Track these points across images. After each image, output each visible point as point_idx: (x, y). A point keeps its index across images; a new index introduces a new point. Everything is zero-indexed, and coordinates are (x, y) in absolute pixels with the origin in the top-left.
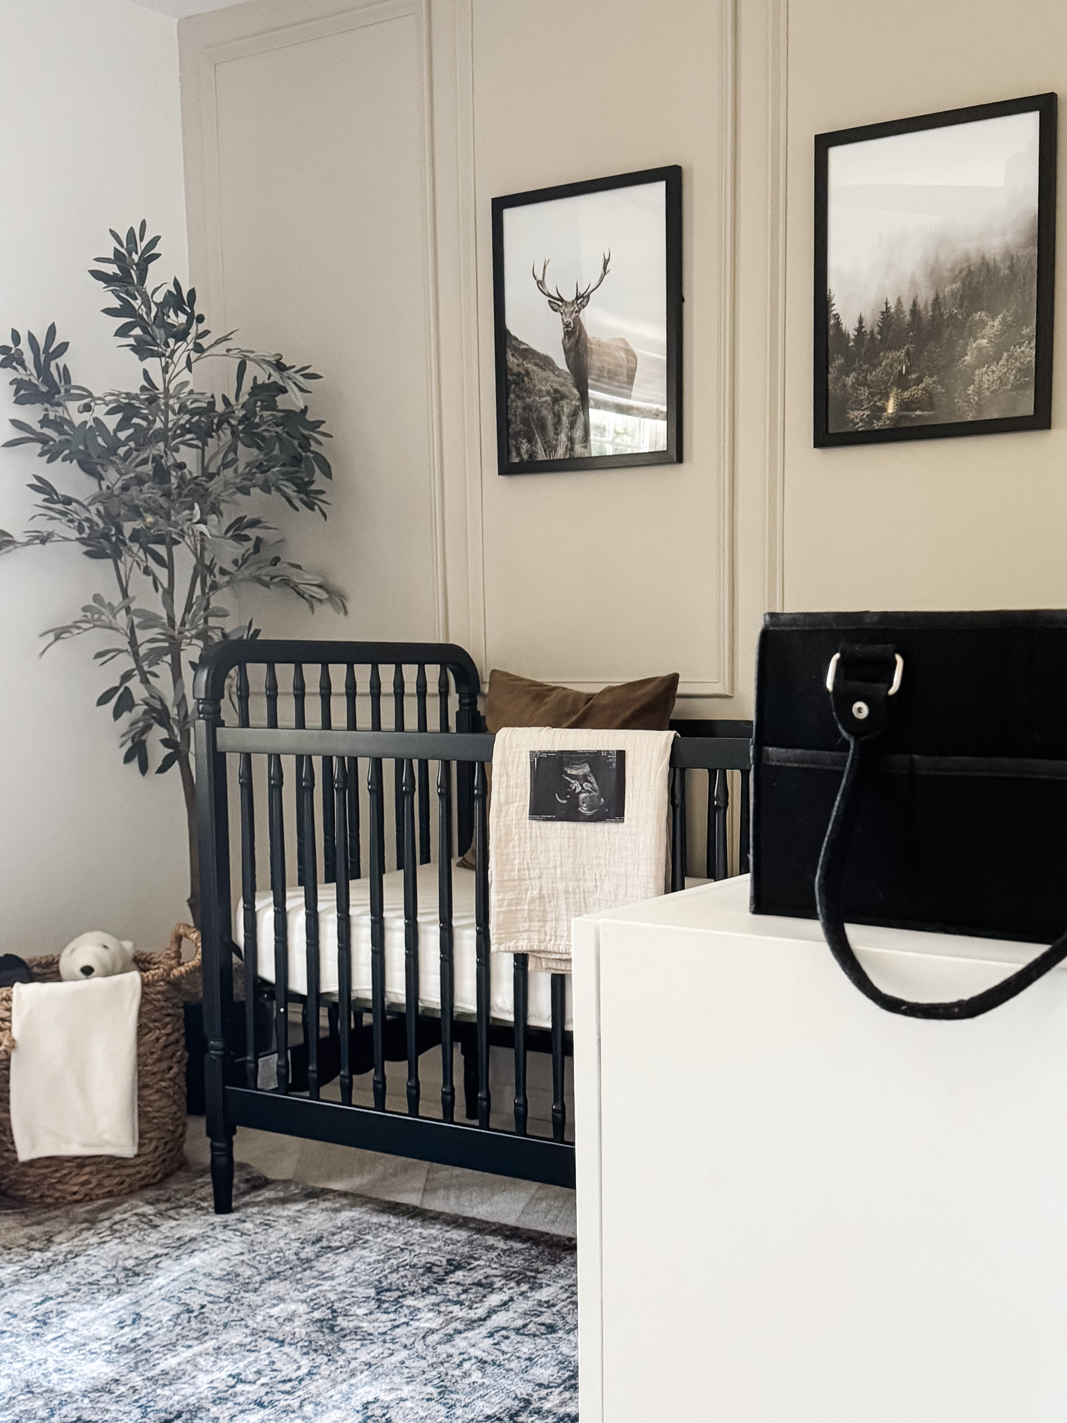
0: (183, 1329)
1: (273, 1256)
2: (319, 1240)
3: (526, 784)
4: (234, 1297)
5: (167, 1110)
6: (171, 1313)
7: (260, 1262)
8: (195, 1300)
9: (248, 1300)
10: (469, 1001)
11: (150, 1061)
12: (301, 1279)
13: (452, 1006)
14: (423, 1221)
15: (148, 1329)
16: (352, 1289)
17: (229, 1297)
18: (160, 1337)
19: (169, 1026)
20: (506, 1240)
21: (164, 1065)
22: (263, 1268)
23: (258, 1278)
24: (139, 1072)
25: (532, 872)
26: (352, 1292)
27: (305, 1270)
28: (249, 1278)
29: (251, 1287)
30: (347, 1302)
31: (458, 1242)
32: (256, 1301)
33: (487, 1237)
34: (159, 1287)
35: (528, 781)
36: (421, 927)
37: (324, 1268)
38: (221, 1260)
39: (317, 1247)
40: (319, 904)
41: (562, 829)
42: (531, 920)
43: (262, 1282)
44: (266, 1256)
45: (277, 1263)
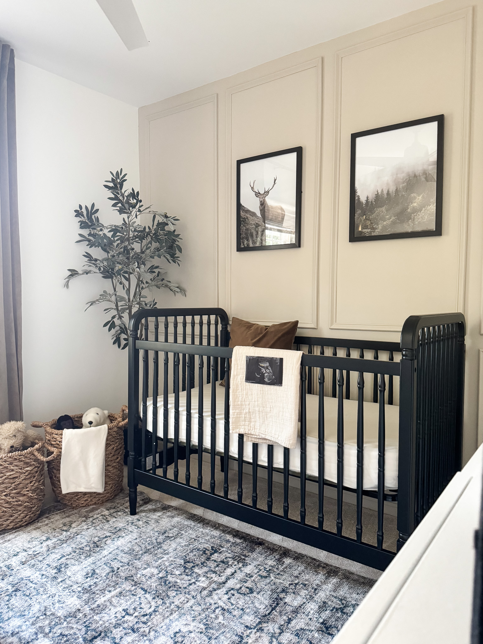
0: (109, 581)
1: (148, 540)
2: (165, 533)
3: (244, 368)
4: (131, 562)
5: (116, 473)
6: (106, 572)
7: (142, 544)
8: (116, 565)
9: (136, 564)
10: (221, 448)
11: (110, 456)
12: (157, 554)
13: (215, 449)
14: (203, 525)
15: (97, 580)
16: (175, 560)
17: (129, 563)
18: (100, 585)
19: (118, 443)
20: (234, 537)
21: (116, 457)
22: (143, 546)
23: (141, 552)
24: (106, 460)
25: (246, 402)
26: (175, 561)
27: (158, 549)
28: (137, 552)
29: (138, 557)
30: (172, 566)
31: (216, 537)
32: (139, 565)
33: (227, 535)
34: (104, 556)
35: (245, 367)
36: (204, 418)
37: (165, 548)
38: (128, 543)
39: (163, 537)
40: (169, 405)
41: (258, 387)
42: (245, 421)
43: (142, 555)
44: (145, 540)
45: (149, 544)
